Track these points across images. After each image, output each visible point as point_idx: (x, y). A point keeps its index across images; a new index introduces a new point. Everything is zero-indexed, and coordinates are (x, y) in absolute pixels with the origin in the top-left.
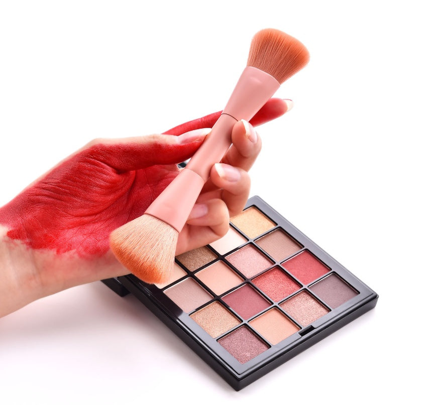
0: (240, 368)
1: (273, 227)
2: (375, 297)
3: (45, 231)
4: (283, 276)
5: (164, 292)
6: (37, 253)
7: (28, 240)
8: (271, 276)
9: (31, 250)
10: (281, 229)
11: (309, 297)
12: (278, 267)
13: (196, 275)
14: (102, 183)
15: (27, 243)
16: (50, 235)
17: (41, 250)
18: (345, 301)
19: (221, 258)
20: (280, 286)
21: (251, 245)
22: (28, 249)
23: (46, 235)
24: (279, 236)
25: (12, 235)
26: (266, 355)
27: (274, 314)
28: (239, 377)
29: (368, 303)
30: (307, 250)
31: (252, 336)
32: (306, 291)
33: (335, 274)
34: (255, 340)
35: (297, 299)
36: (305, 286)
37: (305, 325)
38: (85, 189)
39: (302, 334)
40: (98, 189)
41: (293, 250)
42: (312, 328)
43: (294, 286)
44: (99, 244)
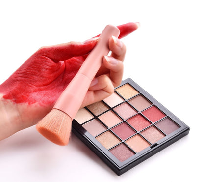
0: (120, 164)
1: (137, 94)
2: (188, 129)
3: (22, 94)
4: (142, 119)
5: (83, 126)
6: (19, 105)
7: (13, 100)
8: (136, 118)
9: (15, 104)
10: (141, 95)
11: (155, 129)
12: (140, 114)
13: (98, 117)
14: (47, 67)
15: (14, 101)
16: (24, 96)
17: (20, 104)
18: (173, 131)
19: (111, 109)
20: (141, 123)
21: (126, 102)
22: (14, 104)
23: (22, 96)
24: (140, 98)
25: (6, 98)
26: (133, 158)
27: (138, 137)
28: (120, 168)
29: (185, 132)
30: (154, 105)
31: (126, 148)
32: (153, 126)
33: (168, 117)
34: (128, 150)
35: (149, 130)
36: (153, 124)
37: (153, 143)
38: (39, 71)
39: (152, 147)
40: (45, 70)
41: (148, 105)
42: (156, 144)
43: (147, 123)
44: (50, 99)
